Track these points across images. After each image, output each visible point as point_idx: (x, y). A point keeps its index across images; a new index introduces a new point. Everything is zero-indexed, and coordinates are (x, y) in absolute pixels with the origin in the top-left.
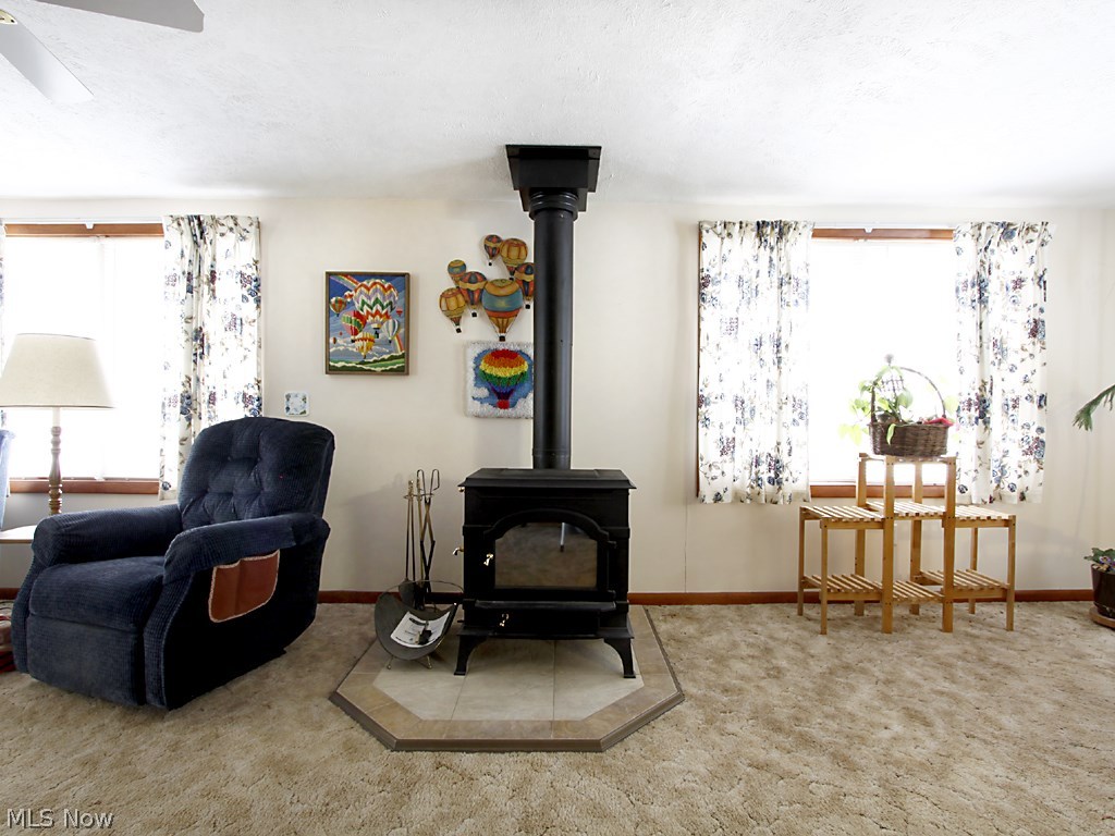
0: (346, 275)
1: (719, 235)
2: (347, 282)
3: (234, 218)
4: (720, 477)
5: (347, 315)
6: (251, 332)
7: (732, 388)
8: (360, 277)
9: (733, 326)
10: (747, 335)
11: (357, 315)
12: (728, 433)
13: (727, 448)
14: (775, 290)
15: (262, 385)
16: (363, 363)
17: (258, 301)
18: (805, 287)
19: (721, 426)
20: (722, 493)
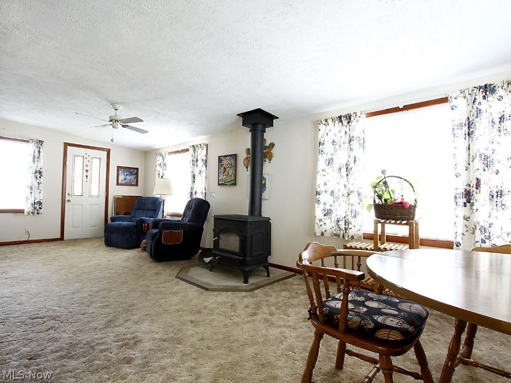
0: (222, 156)
1: (325, 124)
2: (223, 158)
3: (200, 144)
4: (323, 225)
5: (222, 168)
6: (204, 174)
7: (330, 188)
8: (225, 156)
9: (330, 162)
10: (336, 165)
11: (224, 168)
12: (328, 207)
13: (328, 213)
14: (347, 145)
15: (206, 189)
16: (226, 182)
17: (206, 166)
18: (363, 140)
19: (325, 204)
20: (324, 232)
